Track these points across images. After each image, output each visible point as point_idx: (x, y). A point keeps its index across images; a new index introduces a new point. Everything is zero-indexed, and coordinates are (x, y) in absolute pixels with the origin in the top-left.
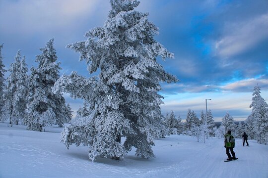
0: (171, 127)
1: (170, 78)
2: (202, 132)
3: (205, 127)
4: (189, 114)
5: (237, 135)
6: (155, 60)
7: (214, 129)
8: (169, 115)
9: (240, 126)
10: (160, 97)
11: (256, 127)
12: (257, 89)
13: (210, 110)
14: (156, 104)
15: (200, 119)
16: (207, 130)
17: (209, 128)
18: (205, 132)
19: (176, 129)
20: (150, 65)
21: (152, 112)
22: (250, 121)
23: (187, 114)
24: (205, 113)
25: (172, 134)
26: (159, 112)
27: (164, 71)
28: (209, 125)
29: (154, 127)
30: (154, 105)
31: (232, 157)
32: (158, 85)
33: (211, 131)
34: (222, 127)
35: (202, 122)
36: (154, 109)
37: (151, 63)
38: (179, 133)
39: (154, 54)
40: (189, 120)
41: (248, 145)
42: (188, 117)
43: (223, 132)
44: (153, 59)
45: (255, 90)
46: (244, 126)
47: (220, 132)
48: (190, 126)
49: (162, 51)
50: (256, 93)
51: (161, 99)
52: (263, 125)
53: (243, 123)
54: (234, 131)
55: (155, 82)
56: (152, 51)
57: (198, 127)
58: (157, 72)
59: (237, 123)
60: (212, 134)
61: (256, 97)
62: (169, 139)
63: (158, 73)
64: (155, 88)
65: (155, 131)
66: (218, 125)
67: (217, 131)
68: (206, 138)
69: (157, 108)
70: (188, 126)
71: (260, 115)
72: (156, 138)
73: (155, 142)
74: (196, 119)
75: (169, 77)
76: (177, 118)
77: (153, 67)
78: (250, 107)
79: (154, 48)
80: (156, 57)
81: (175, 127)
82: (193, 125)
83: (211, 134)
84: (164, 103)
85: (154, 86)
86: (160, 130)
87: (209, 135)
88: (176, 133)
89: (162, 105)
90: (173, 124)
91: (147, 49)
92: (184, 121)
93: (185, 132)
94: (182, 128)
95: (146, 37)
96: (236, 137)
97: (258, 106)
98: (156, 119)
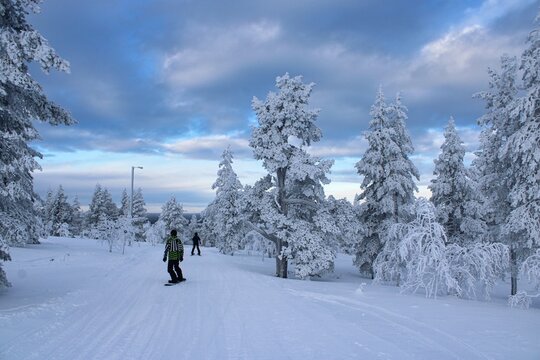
0: (56, 221)
1: (56, 115)
2: (119, 231)
3: (126, 221)
4: (96, 195)
5: (187, 239)
6: (24, 69)
7: (145, 226)
8: (54, 195)
9: (194, 221)
10: (34, 154)
11: (219, 225)
12: (227, 157)
13: (140, 190)
14: (22, 169)
15: (119, 206)
16: (131, 229)
17: (136, 224)
18: (126, 232)
19: (65, 225)
20: (11, 79)
21: (11, 185)
22: (211, 214)
23: (92, 195)
24: (129, 194)
25: (58, 235)
26: (28, 188)
27: (44, 97)
28: (136, 219)
29: (10, 220)
30: (17, 170)
31: (177, 277)
32: (27, 126)
33: (137, 230)
34: (161, 223)
35: (121, 213)
36: (16, 178)
37: (13, 74)
38: (74, 233)
39: (24, 56)
40: (96, 207)
41: (199, 254)
42: (94, 201)
43: (160, 232)
44: (19, 65)
45: (224, 156)
46: (201, 222)
47: (156, 233)
48: (97, 220)
49: (42, 52)
50: (226, 163)
51: (36, 159)
52: (231, 220)
53: (198, 217)
54: (182, 232)
55: (21, 119)
56: (20, 47)
57: (112, 222)
58: (26, 98)
59: (189, 217)
60: (140, 237)
61: (224, 170)
62: (49, 247)
63: (29, 99)
64: (19, 133)
65: (13, 228)
66: (153, 219)
67: (150, 230)
68: (127, 243)
69: (23, 177)
70: (94, 219)
71: (228, 203)
72: (14, 242)
73: (12, 251)
74: (111, 206)
75: (55, 112)
76: (70, 202)
77: (16, 83)
78: (213, 187)
79: (23, 42)
80: (26, 64)
81: (65, 221)
82: (103, 217)
83: (137, 235)
84: (40, 169)
85: (19, 128)
86: (26, 226)
87: (133, 238)
88: (67, 232)
89: (36, 171)
90: (62, 214)
91: (5, 40)
92: (85, 209)
93: (87, 232)
94: (79, 222)
95: (7, 11)
96: (185, 243)
97: (226, 187)
98: (20, 201)
